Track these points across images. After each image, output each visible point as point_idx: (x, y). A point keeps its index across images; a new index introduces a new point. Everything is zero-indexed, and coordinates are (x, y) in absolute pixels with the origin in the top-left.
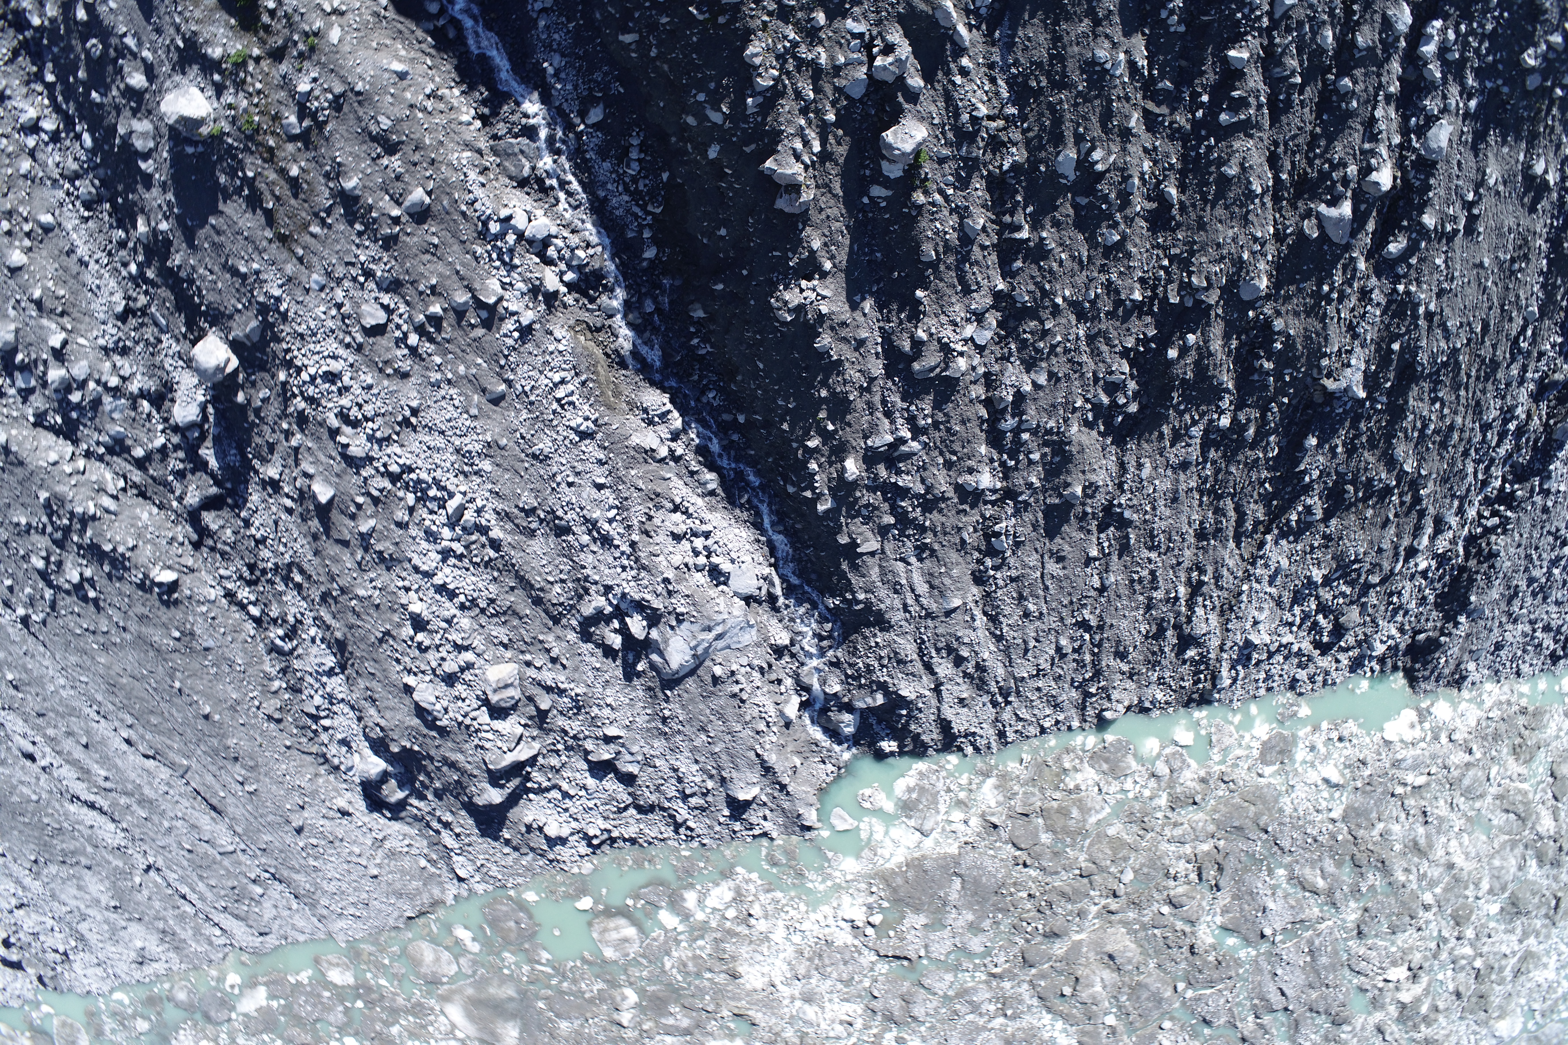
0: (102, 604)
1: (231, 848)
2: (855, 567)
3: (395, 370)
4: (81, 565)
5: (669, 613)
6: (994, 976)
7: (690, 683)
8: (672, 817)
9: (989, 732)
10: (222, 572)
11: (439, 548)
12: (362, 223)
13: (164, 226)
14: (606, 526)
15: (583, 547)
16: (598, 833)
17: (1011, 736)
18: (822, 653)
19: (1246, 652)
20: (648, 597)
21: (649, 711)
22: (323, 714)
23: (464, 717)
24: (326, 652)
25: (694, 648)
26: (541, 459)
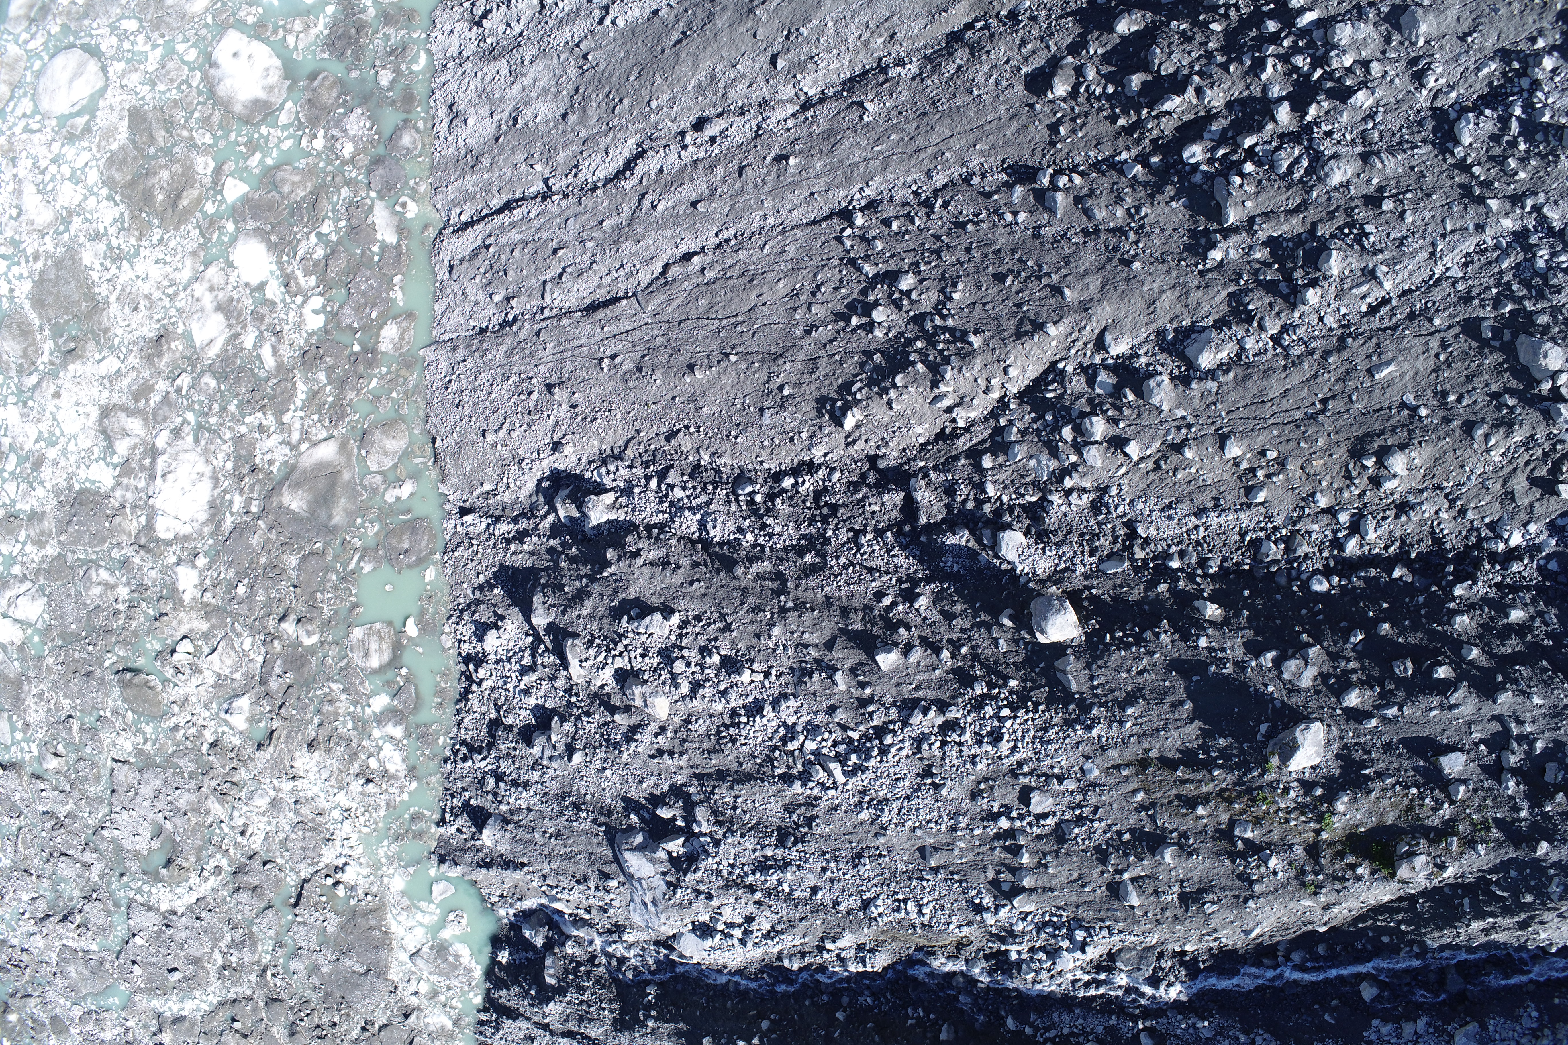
0: (841, 324)
1: (548, 298)
3: (982, 791)
4: (889, 329)
5: (678, 881)
7: (605, 852)
8: (480, 750)
10: (837, 475)
11: (799, 728)
12: (1128, 842)
13: (1203, 642)
14: (775, 877)
15: (762, 846)
20: (699, 874)
21: (588, 797)
22: (663, 487)
23: (626, 646)
24: (726, 538)
25: (639, 880)
26: (857, 858)
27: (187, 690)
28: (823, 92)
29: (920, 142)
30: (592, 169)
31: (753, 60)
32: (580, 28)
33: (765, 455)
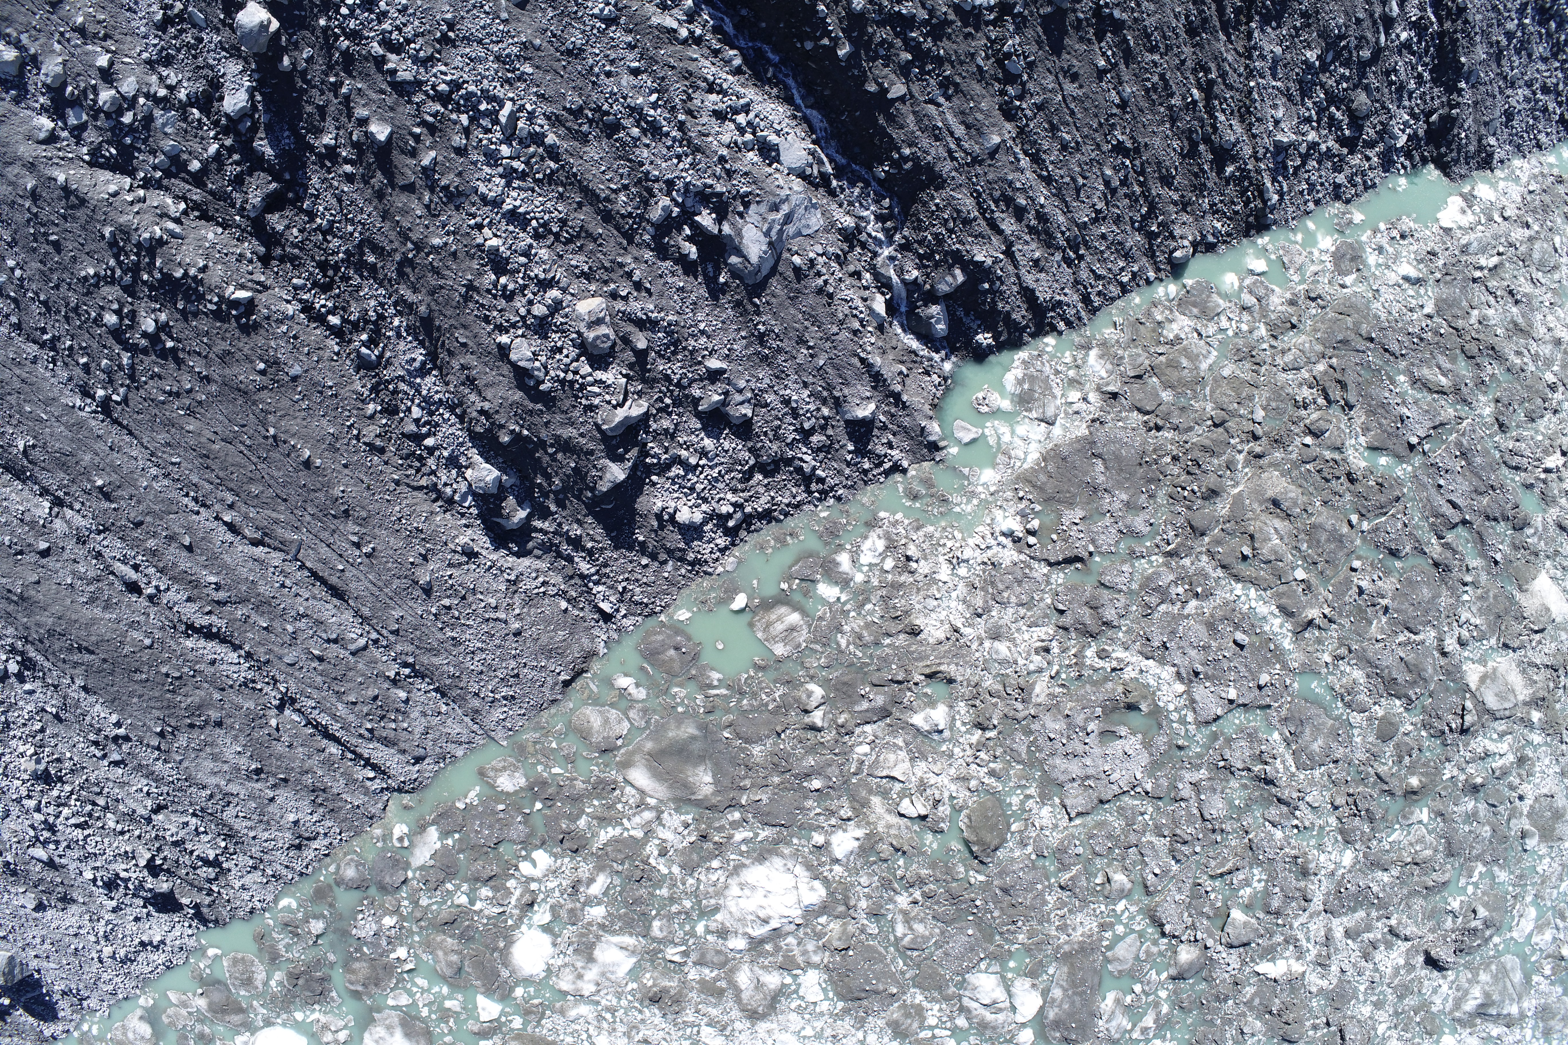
0: (180, 355)
1: (362, 642)
2: (891, 119)
5: (734, 198)
6: (1170, 554)
7: (775, 285)
8: (799, 470)
9: (1074, 298)
10: (295, 282)
11: (501, 170)
14: (652, 112)
15: (636, 140)
16: (731, 510)
17: (1097, 301)
18: (890, 240)
19: (1280, 159)
20: (709, 181)
21: (743, 334)
22: (424, 430)
23: (566, 372)
24: (415, 344)
25: (767, 234)
26: (576, 53)
27: (946, 781)
28: (41, 495)
29: (17, 385)
30: (235, 668)
31: (56, 572)
32: (147, 756)
33: (327, 354)
